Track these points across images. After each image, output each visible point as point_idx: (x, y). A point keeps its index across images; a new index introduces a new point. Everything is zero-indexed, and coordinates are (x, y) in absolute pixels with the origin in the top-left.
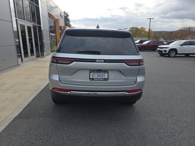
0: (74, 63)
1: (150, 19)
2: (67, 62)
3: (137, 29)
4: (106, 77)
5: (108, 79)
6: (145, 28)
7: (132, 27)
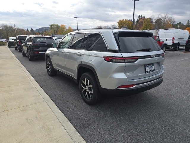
0: (139, 60)
1: (77, 18)
2: (132, 61)
3: (57, 26)
4: (153, 69)
5: (154, 70)
6: (65, 26)
7: (52, 24)
